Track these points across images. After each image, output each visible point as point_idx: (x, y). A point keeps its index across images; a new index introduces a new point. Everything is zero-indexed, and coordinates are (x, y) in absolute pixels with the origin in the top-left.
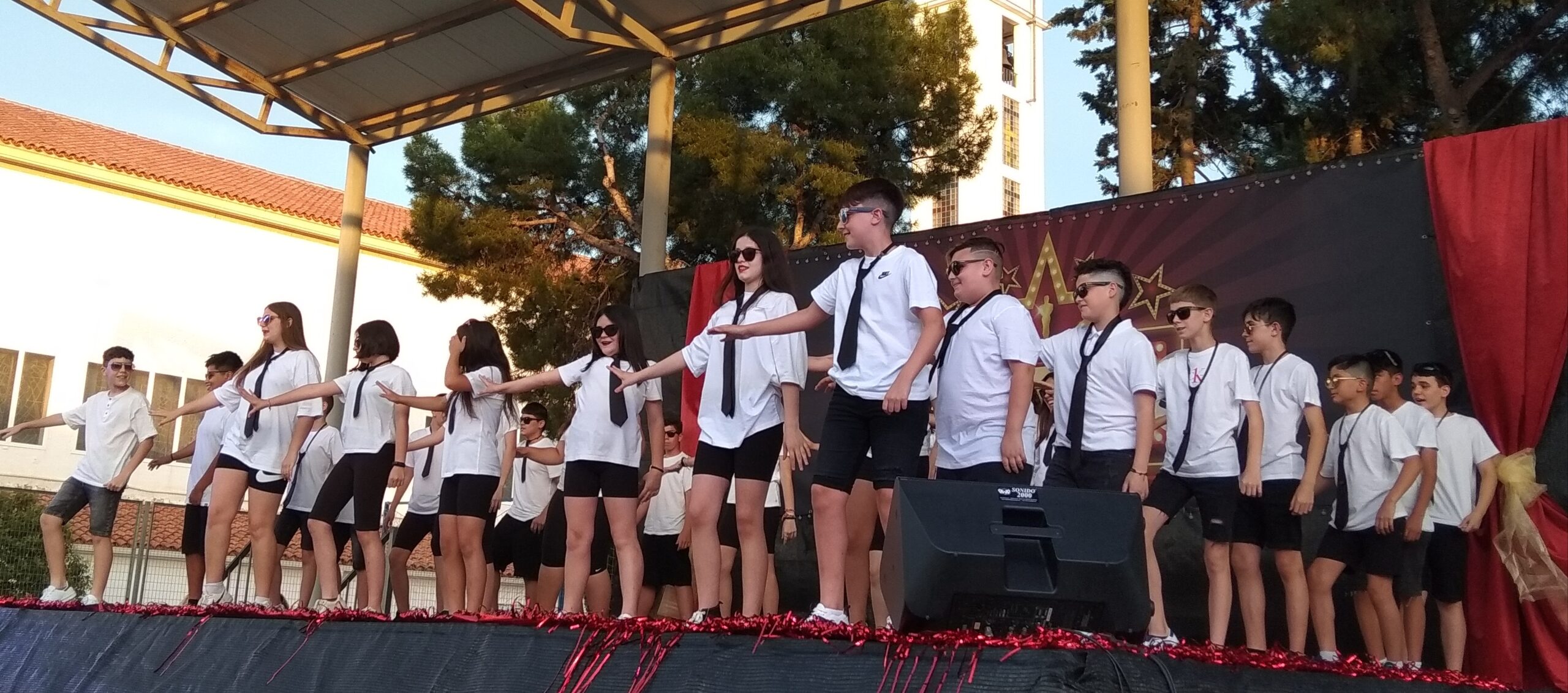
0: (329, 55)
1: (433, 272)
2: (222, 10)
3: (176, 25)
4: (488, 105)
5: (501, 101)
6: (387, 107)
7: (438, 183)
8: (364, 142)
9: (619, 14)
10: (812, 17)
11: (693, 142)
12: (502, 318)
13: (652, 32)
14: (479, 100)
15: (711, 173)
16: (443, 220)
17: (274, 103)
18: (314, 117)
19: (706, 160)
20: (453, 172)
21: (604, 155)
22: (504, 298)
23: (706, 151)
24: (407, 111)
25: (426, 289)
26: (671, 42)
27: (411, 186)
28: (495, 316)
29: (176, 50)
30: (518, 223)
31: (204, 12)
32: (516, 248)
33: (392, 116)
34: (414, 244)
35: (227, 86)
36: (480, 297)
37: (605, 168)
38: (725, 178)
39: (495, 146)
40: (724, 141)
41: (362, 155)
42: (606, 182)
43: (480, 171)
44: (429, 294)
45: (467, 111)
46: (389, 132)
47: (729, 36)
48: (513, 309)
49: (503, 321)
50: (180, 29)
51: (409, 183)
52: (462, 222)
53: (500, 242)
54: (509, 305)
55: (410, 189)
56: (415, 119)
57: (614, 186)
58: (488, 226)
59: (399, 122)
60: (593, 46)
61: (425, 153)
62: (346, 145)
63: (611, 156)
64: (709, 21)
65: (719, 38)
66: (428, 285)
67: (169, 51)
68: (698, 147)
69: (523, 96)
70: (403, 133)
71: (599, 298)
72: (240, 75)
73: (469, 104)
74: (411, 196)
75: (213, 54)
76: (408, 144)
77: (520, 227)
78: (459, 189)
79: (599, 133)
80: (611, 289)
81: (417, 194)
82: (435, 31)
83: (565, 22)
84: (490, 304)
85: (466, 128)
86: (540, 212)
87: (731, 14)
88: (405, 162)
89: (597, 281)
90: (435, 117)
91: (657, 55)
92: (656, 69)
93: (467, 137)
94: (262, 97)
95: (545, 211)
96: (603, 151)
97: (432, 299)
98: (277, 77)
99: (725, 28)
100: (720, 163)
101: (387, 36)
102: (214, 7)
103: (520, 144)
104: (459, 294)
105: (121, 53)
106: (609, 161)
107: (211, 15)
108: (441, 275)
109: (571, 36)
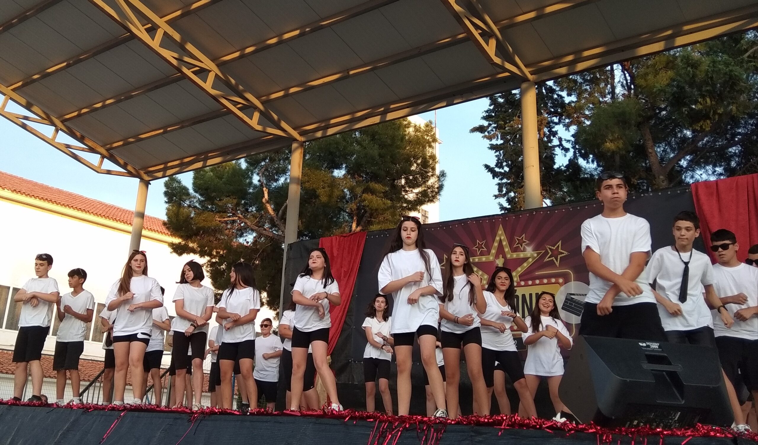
0: (136, 136)
1: (177, 240)
2: (84, 113)
3: (62, 119)
4: (210, 162)
5: (218, 160)
6: (161, 162)
7: (181, 199)
8: (146, 178)
9: (279, 120)
10: (372, 123)
11: (308, 182)
12: (208, 265)
13: (293, 129)
14: (205, 160)
15: (317, 197)
16: (183, 217)
17: (105, 159)
18: (124, 166)
19: (314, 191)
20: (188, 194)
21: (263, 187)
22: (210, 255)
23: (314, 186)
24: (170, 164)
25: (172, 250)
26: (301, 134)
27: (167, 201)
28: (205, 264)
29: (60, 131)
30: (219, 219)
31: (75, 114)
32: (216, 231)
33: (162, 166)
34: (168, 228)
35: (83, 150)
36: (198, 255)
37: (263, 193)
38: (324, 199)
39: (209, 183)
40: (323, 181)
41: (147, 184)
42: (264, 200)
43: (201, 195)
44: (173, 253)
45: (199, 165)
46: (160, 174)
47: (331, 131)
48: (214, 260)
49: (209, 266)
50: (63, 121)
51: (166, 199)
52: (192, 218)
53: (209, 227)
54: (212, 259)
55: (166, 202)
56: (172, 168)
57: (268, 202)
58: (204, 220)
59: (165, 169)
60: (266, 134)
61: (174, 185)
62: (138, 180)
63: (267, 188)
64: (322, 124)
65: (326, 133)
66: (173, 248)
67: (57, 131)
68: (311, 184)
69: (229, 157)
70: (166, 175)
71: (257, 256)
72: (90, 144)
73: (199, 162)
74: (167, 205)
75: (78, 134)
76: (166, 181)
77: (220, 221)
78: (190, 202)
79: (261, 177)
80: (263, 252)
81: (170, 204)
82: (187, 126)
83: (254, 121)
84: (202, 258)
85: (195, 174)
86: (229, 215)
87: (333, 121)
88: (164, 189)
89: (256, 248)
90: (182, 168)
91: (295, 140)
92: (295, 145)
93: (195, 178)
94: (99, 156)
95: (231, 214)
96: (263, 186)
97: (175, 255)
98: (108, 146)
99: (328, 128)
100: (320, 191)
101: (165, 127)
102: (81, 111)
103: (221, 182)
104: (188, 253)
105: (33, 132)
106: (266, 191)
107: (79, 115)
108: (180, 243)
109: (257, 129)
